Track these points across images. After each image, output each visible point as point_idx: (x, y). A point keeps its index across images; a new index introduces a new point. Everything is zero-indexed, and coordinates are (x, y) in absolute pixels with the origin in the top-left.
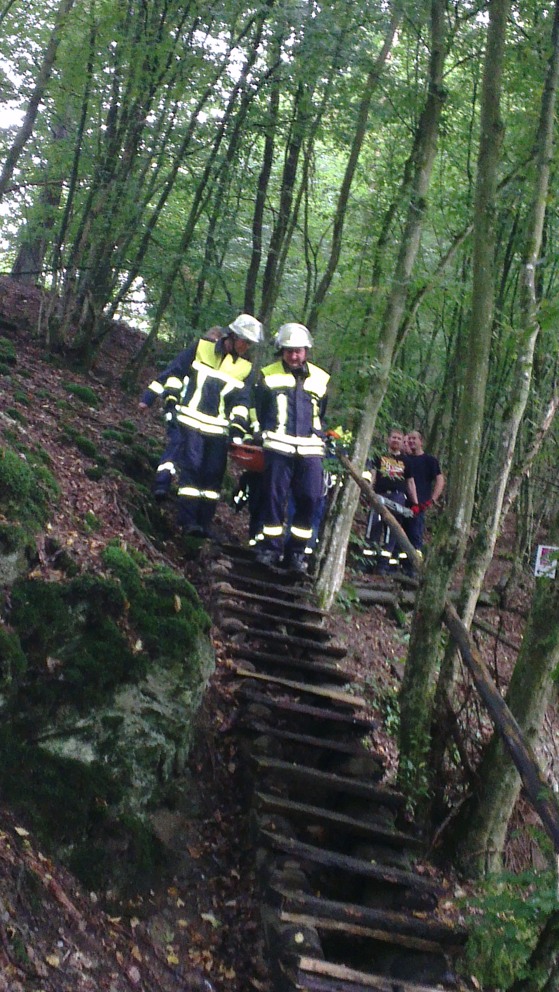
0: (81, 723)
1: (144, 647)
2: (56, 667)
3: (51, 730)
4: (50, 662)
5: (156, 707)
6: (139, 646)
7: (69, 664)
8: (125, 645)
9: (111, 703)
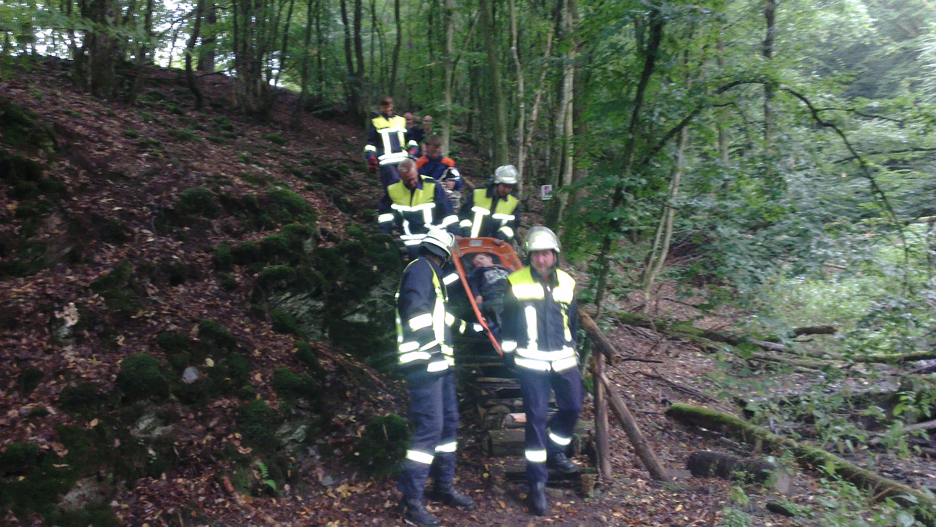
0: (359, 306)
1: (378, 268)
2: (342, 285)
3: (348, 312)
4: (339, 283)
5: (388, 293)
6: (375, 268)
7: (347, 282)
8: (370, 269)
9: (369, 295)
